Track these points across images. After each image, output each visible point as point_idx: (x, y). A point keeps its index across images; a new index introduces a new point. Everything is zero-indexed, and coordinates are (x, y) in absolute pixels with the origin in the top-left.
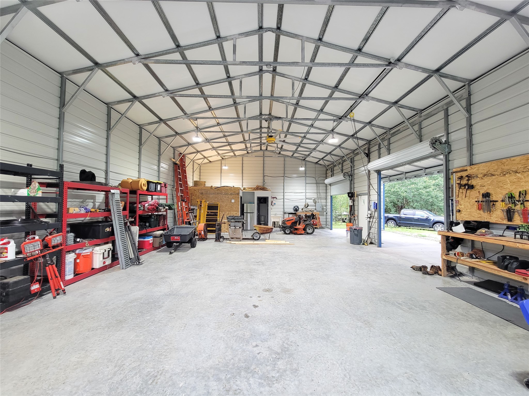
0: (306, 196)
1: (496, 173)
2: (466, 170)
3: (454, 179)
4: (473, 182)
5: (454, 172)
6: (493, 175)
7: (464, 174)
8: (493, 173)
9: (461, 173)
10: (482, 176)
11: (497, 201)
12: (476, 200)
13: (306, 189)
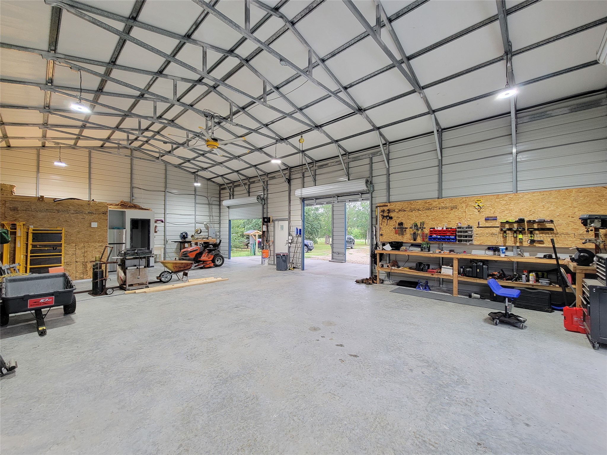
0: (195, 219)
1: (407, 210)
2: (387, 206)
3: (378, 211)
4: (392, 215)
5: (378, 206)
6: (405, 211)
7: (386, 208)
8: (405, 209)
9: (384, 207)
10: (398, 210)
11: (407, 228)
12: (394, 227)
13: (195, 211)
